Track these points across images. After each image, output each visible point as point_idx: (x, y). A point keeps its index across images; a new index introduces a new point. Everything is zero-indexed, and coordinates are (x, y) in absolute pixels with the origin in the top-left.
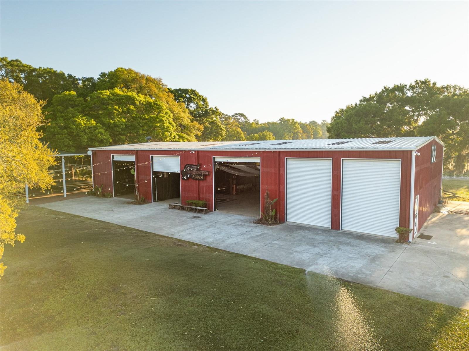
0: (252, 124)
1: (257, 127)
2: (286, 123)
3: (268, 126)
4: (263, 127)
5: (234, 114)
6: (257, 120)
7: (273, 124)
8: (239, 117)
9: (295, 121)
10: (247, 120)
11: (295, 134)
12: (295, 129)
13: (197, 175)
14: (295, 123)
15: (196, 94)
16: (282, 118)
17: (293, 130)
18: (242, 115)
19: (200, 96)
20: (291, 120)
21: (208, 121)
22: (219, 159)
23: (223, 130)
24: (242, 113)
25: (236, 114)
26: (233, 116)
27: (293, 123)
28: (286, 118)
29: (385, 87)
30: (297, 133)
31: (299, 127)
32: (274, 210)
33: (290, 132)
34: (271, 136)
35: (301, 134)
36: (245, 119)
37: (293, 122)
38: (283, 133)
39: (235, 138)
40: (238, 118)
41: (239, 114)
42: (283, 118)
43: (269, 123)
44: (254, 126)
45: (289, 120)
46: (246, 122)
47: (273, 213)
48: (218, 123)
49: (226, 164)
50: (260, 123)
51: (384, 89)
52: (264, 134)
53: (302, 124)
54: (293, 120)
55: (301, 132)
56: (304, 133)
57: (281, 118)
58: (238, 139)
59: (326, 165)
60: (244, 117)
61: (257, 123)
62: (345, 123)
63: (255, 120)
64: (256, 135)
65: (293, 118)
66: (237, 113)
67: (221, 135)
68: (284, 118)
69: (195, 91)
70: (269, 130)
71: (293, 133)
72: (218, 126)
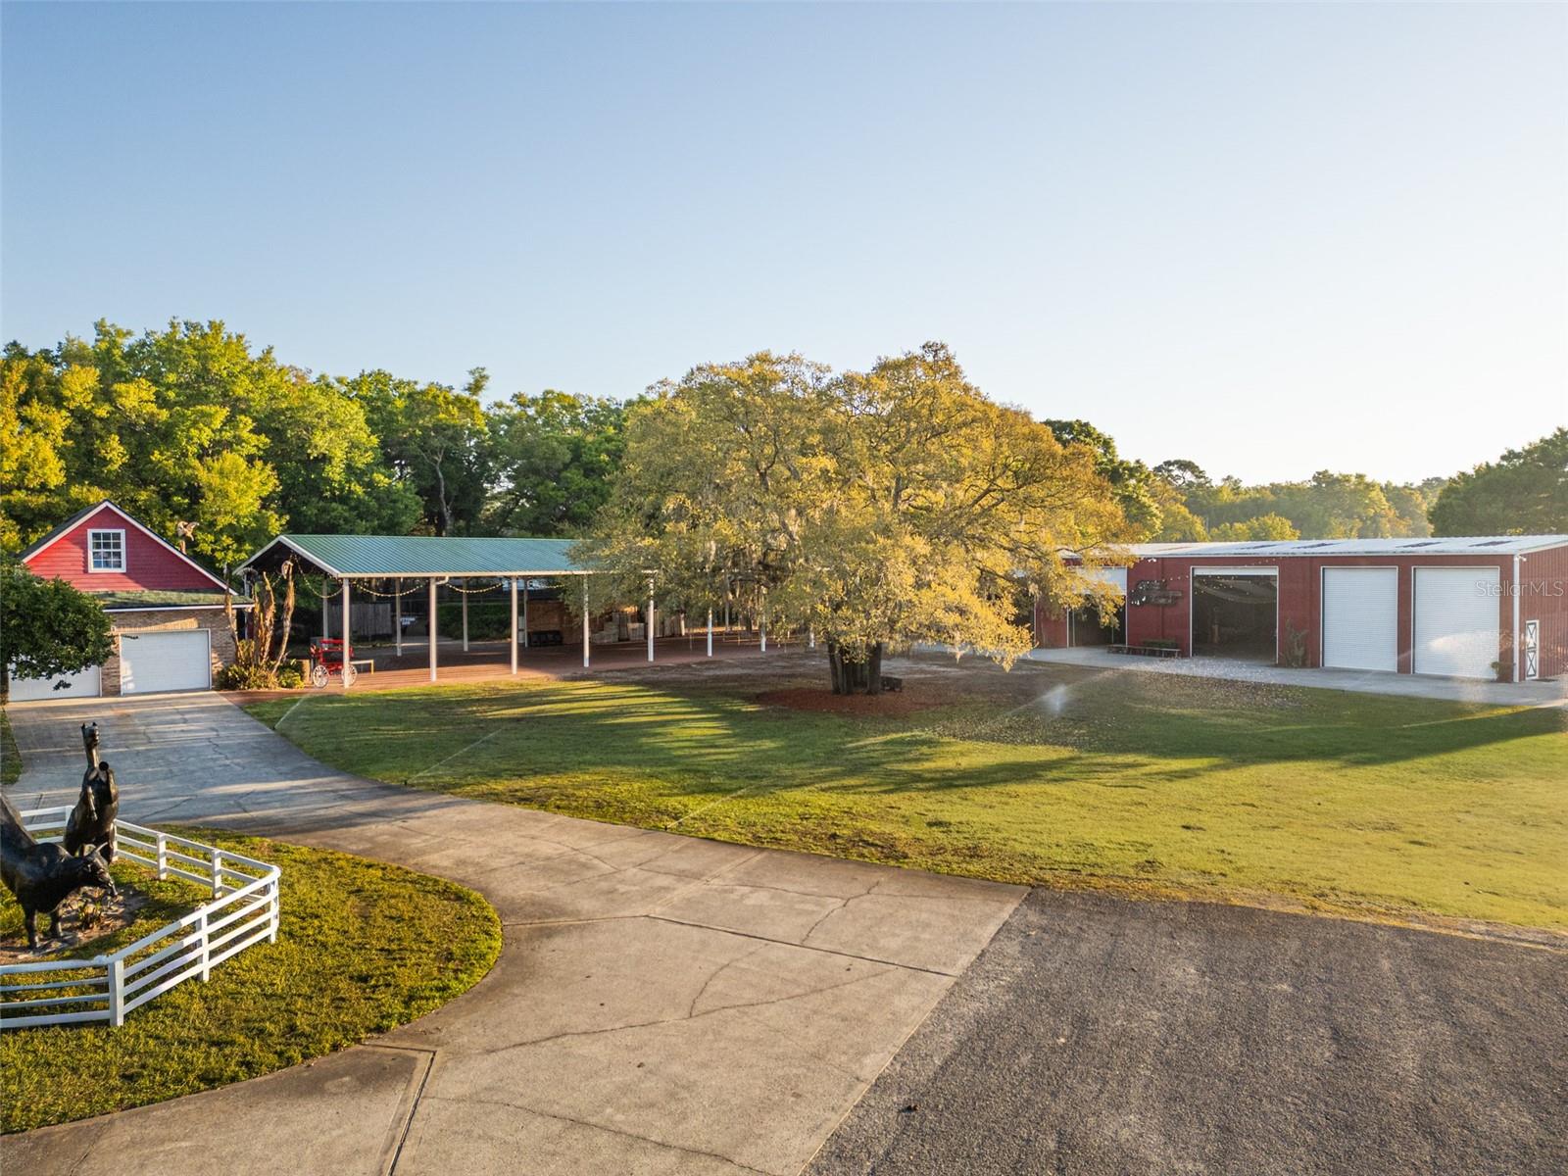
0: (1219, 490)
1: (1238, 500)
2: (1337, 487)
3: (1272, 498)
4: (1255, 500)
5: (1161, 463)
6: (1235, 478)
7: (1291, 490)
8: (1176, 472)
9: (1368, 479)
10: (1202, 480)
11: (1369, 522)
12: (1367, 506)
13: (1160, 597)
14: (1370, 487)
15: (1089, 431)
16: (1321, 470)
17: (1360, 510)
18: (1185, 466)
19: (1099, 436)
20: (1353, 479)
21: (1117, 494)
22: (1201, 571)
23: (1155, 515)
24: (1188, 460)
25: (1168, 463)
26: (1158, 469)
27: (1361, 487)
28: (1335, 471)
29: (1560, 430)
30: (1374, 519)
31: (1384, 499)
32: (1302, 649)
33: (1350, 517)
34: (1288, 530)
35: (1389, 521)
36: (1197, 477)
37: (1360, 484)
38: (1326, 519)
39: (1178, 536)
40: (1174, 473)
41: (1176, 462)
42: (1326, 471)
43: (1275, 489)
44: (1227, 496)
45: (1346, 479)
46: (1200, 485)
47: (1300, 653)
48: (1144, 499)
49: (1211, 580)
50: (1243, 485)
51: (1558, 433)
52: (1265, 523)
53: (1395, 488)
54: (1360, 477)
55: (1391, 514)
56: (1401, 517)
57: (1319, 473)
58: (1190, 538)
59: (1389, 578)
60: (1193, 473)
61: (1236, 490)
62: (1459, 506)
63: (1229, 478)
64: (1237, 525)
65: (1361, 472)
66: (1172, 460)
67: (1151, 528)
68: (1330, 472)
69: (1087, 425)
70: (1277, 508)
71: (1361, 520)
72: (1143, 506)
